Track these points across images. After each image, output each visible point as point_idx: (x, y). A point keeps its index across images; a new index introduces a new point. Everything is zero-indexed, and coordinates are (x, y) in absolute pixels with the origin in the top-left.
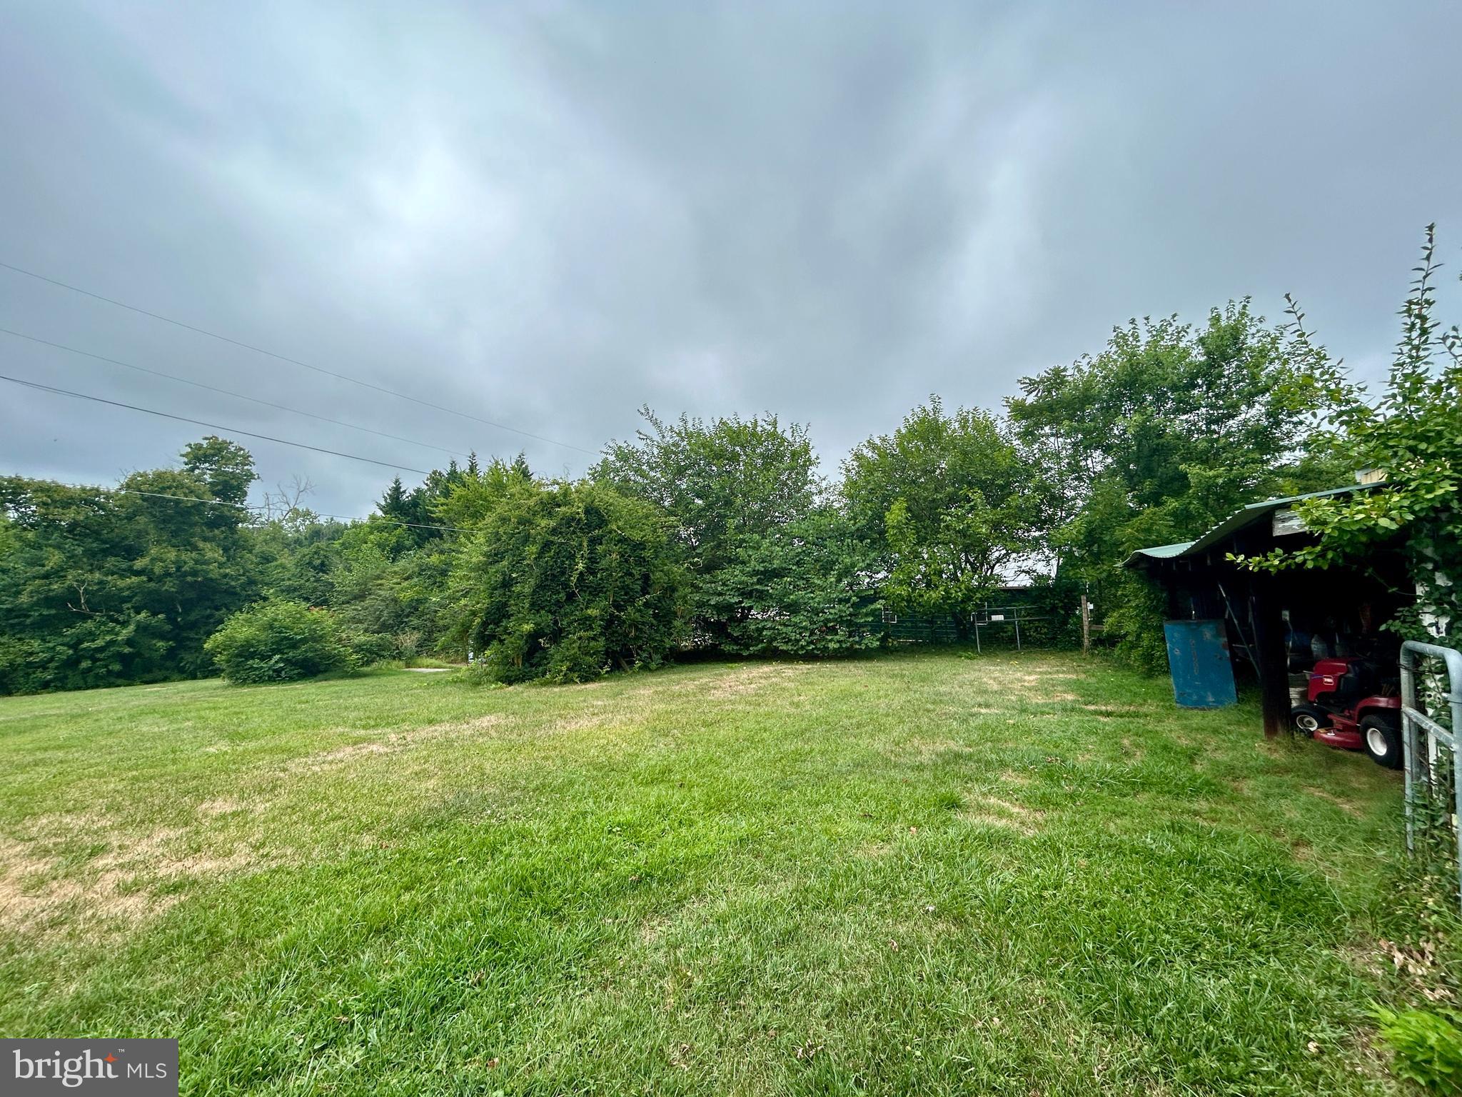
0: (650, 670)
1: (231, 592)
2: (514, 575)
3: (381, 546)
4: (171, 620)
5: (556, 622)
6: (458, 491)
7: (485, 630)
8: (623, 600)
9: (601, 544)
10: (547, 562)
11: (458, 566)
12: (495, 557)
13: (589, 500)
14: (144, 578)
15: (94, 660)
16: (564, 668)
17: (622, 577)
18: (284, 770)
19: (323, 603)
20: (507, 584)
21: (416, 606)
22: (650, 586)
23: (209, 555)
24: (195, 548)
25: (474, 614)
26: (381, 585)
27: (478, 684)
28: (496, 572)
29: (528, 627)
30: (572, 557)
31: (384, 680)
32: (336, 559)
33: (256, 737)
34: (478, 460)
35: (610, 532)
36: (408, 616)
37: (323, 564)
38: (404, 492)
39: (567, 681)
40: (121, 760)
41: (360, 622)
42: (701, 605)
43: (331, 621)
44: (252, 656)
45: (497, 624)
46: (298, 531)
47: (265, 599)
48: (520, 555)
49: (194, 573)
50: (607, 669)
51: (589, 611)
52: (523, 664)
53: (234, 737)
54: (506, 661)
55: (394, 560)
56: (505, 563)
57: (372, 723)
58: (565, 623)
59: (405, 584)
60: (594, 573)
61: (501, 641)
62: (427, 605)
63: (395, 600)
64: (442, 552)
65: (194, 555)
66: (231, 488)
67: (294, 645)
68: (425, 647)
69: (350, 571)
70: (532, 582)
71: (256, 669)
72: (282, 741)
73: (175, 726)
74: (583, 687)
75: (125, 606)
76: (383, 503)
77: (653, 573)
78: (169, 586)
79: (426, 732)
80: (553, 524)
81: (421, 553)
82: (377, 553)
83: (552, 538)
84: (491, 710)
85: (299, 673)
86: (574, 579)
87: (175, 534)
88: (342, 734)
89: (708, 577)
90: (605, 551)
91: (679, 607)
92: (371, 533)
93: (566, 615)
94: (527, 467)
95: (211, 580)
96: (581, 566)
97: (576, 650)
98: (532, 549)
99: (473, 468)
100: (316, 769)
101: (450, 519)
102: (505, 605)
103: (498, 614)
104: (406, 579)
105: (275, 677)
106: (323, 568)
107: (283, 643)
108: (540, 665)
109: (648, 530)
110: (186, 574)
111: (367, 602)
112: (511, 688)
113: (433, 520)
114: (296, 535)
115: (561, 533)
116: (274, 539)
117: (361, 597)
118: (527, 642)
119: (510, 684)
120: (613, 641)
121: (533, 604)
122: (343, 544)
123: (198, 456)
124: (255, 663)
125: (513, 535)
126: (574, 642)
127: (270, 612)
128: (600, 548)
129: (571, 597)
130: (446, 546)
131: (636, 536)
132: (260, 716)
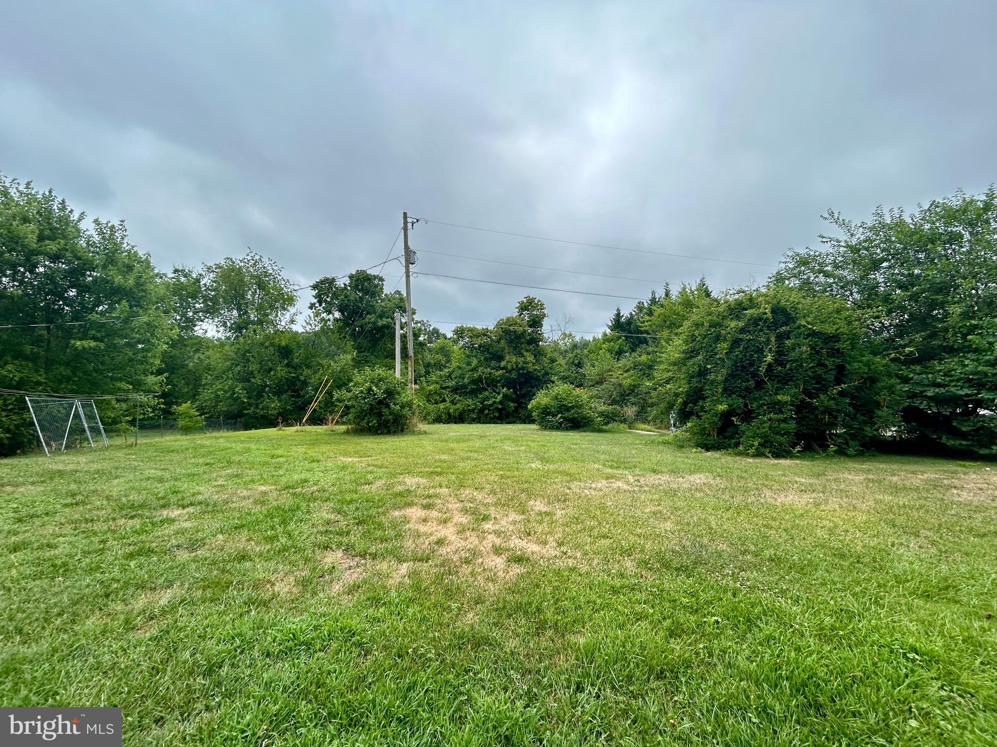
0: (847, 455)
1: (538, 379)
2: (709, 367)
3: (610, 351)
4: (515, 393)
5: (746, 405)
6: (658, 311)
7: (686, 408)
8: (814, 388)
9: (789, 338)
10: (737, 356)
11: (661, 362)
12: (691, 354)
13: (775, 302)
14: (504, 371)
15: (489, 410)
16: (756, 443)
17: (813, 367)
18: (570, 489)
19: (580, 386)
20: (702, 373)
21: (633, 390)
22: (843, 375)
23: (529, 359)
24: (523, 356)
25: (677, 395)
26: (612, 375)
27: (682, 447)
28: (693, 364)
29: (722, 407)
30: (760, 351)
31: (617, 436)
32: (586, 360)
33: (553, 462)
34: (670, 287)
35: (799, 328)
36: (628, 396)
37: (579, 363)
38: (623, 316)
39: (759, 454)
40: (497, 463)
41: (600, 398)
42: (913, 396)
43: (585, 397)
44: (548, 414)
45: (695, 403)
46: (566, 345)
47: (553, 382)
48: (712, 351)
49: (523, 368)
50: (798, 448)
51: (779, 397)
52: (717, 436)
53: (543, 460)
54: (703, 432)
55: (618, 359)
56: (700, 357)
57: (616, 465)
58: (754, 406)
59: (625, 375)
60: (782, 364)
61: (699, 417)
62: (640, 389)
63: (620, 385)
64: (648, 354)
65: (522, 359)
66: (536, 323)
67: (568, 409)
68: (642, 416)
69: (594, 367)
70: (724, 371)
71: (550, 421)
72: (566, 467)
73: (517, 449)
74: (776, 461)
75: (499, 385)
76: (610, 324)
77: (849, 364)
78: (514, 375)
79: (652, 479)
80: (741, 324)
81: (634, 354)
82: (608, 355)
83: (741, 336)
84: (698, 470)
85: (570, 426)
86: (763, 369)
87: (515, 349)
88: (598, 470)
89: (918, 368)
90: (794, 344)
91: (884, 397)
92: (604, 343)
93: (755, 399)
94: (707, 287)
95: (530, 372)
96: (769, 358)
97: (767, 429)
98: (724, 346)
99: (667, 294)
100: (586, 491)
101: (653, 331)
102: (701, 389)
103: (696, 396)
104: (627, 371)
105: (558, 427)
106: (579, 365)
107: (563, 408)
108: (733, 438)
109: (842, 323)
110: (520, 369)
111: (604, 386)
112: (709, 454)
113: (641, 332)
114: (565, 347)
115: (748, 331)
116: (555, 350)
117: (600, 382)
118: (720, 419)
119: (708, 450)
120: (803, 425)
121: (725, 390)
122: (589, 351)
123: (523, 308)
124: (550, 418)
125: (706, 336)
126: (765, 422)
127: (556, 389)
128: (788, 343)
129: (760, 385)
130: (650, 349)
131: (829, 329)
132: (554, 449)
